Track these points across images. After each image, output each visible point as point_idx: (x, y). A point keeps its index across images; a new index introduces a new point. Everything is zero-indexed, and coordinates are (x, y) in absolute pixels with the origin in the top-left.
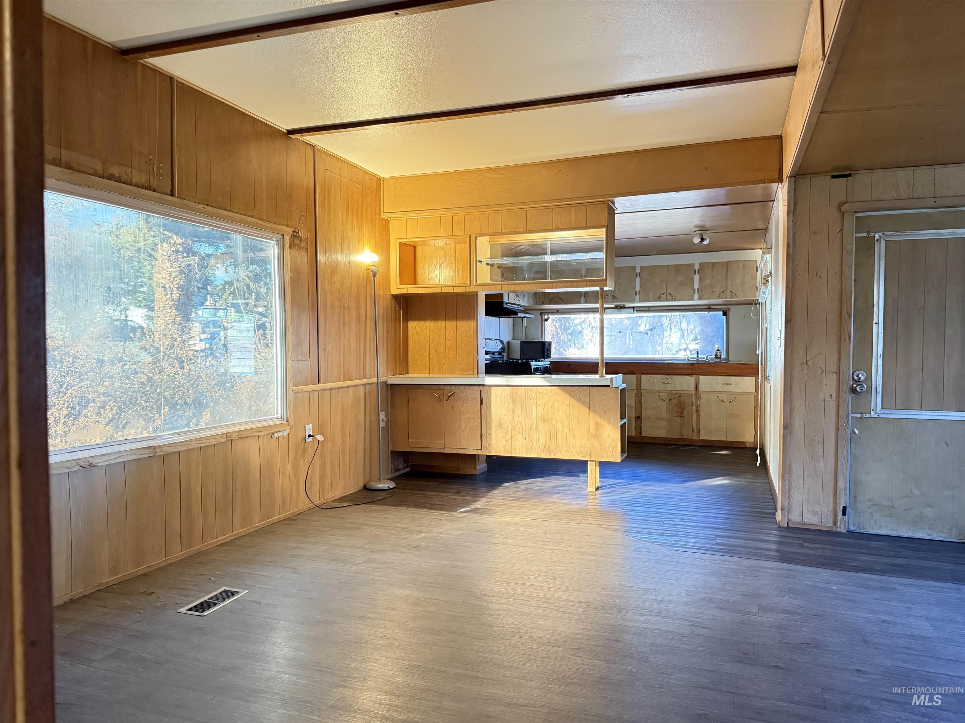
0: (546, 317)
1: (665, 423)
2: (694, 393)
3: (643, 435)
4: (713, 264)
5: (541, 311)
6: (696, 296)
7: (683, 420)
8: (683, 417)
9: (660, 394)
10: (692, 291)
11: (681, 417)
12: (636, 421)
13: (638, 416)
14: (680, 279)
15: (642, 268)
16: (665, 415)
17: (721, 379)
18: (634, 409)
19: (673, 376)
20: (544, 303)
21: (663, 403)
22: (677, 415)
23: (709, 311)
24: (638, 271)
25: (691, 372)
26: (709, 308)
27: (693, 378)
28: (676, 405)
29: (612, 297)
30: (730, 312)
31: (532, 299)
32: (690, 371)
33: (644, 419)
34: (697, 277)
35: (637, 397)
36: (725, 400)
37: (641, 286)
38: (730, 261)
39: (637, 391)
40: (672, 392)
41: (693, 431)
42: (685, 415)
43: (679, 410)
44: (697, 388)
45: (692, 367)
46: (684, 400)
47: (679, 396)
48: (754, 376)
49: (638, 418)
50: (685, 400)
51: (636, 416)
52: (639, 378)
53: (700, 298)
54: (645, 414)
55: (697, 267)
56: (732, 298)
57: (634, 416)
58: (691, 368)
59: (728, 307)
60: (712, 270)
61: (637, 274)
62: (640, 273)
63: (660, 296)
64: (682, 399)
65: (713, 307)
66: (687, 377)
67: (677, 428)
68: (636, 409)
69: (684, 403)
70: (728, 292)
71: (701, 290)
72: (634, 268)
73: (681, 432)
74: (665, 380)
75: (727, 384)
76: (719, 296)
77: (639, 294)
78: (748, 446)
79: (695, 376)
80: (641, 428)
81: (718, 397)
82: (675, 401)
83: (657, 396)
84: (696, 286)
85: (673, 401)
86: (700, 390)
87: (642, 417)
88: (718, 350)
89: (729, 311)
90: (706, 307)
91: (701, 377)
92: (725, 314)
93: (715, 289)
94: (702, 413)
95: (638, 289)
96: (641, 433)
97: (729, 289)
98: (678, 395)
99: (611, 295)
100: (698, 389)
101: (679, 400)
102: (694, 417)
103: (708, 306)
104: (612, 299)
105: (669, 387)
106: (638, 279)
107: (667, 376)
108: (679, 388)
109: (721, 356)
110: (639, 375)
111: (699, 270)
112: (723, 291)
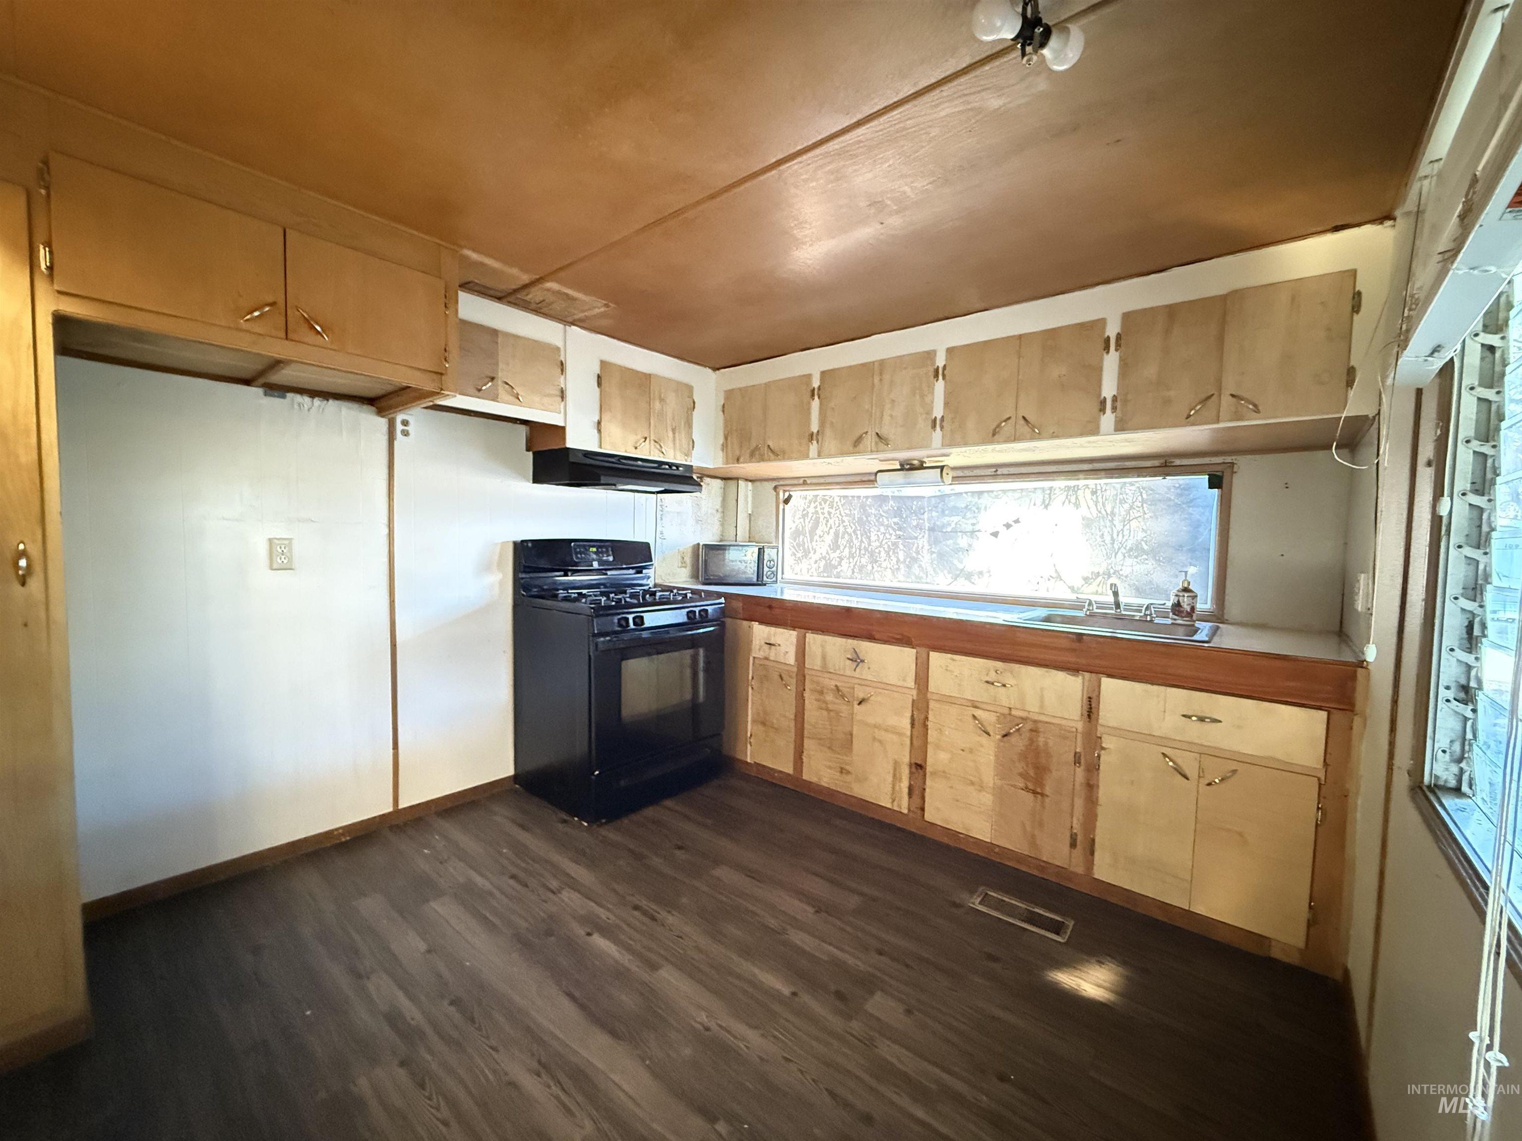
0: (787, 494)
1: (987, 799)
2: (1080, 726)
3: (928, 817)
4: (1172, 312)
5: (777, 483)
6: (1108, 419)
7: (1043, 806)
8: (1042, 795)
9: (978, 713)
10: (1096, 406)
11: (1035, 792)
12: (911, 773)
13: (919, 762)
14: (1057, 371)
15: (950, 351)
16: (989, 776)
17: (1177, 696)
18: (908, 742)
19: (1016, 667)
20: (741, 460)
21: (984, 739)
22: (1022, 785)
23: (1165, 475)
24: (940, 361)
25: (1073, 660)
26: (1165, 465)
27: (1080, 677)
28: (1023, 756)
29: (877, 440)
30: (1235, 477)
31: (721, 452)
32: (1071, 659)
33: (931, 773)
34: (1111, 362)
35: (918, 710)
36: (1192, 772)
37: (946, 404)
38: (1236, 292)
39: (918, 694)
40: (1014, 712)
41: (1073, 845)
42: (1048, 790)
43: (1032, 773)
44: (1091, 710)
45: (1076, 645)
46: (1046, 744)
47: (1031, 730)
48: (1320, 708)
49: (918, 768)
50: (1051, 743)
51: (913, 761)
52: (924, 655)
53: (1121, 426)
54: (936, 759)
55: (1112, 330)
56: (1238, 420)
57: (907, 760)
58: (1074, 650)
59: (1228, 459)
60: (1167, 332)
61: (937, 371)
62: (945, 367)
63: (999, 426)
64: (1041, 740)
65: (1178, 462)
66: (1061, 676)
67: (1023, 825)
68: (915, 742)
69: (1048, 755)
70: (1226, 400)
71: (1125, 402)
72: (930, 355)
73: (1033, 836)
74: (993, 674)
75: (1202, 719)
76: (1189, 416)
77: (942, 428)
78: (1276, 953)
79: (1087, 675)
80: (923, 798)
81: (1164, 755)
82: (1019, 743)
83: (971, 719)
84: (1109, 389)
85: (1014, 739)
86: (1100, 721)
87: (929, 769)
88: (1186, 590)
89: (1233, 472)
90: (1156, 463)
91: (1106, 681)
92: (1215, 482)
93: (1172, 393)
94: (1103, 793)
95: (938, 411)
96: (923, 809)
97: (1230, 386)
98: (1029, 725)
99: (874, 433)
100: (1093, 717)
101: (1032, 741)
102: (1079, 803)
103: (1162, 461)
104: (876, 443)
105: (1005, 698)
106: (940, 386)
107: (999, 665)
108: (1032, 707)
109: (1193, 609)
110: (923, 651)
111: (1119, 337)
112: (1204, 396)
